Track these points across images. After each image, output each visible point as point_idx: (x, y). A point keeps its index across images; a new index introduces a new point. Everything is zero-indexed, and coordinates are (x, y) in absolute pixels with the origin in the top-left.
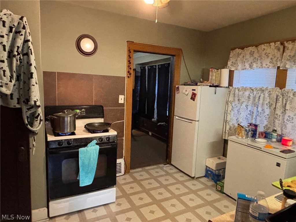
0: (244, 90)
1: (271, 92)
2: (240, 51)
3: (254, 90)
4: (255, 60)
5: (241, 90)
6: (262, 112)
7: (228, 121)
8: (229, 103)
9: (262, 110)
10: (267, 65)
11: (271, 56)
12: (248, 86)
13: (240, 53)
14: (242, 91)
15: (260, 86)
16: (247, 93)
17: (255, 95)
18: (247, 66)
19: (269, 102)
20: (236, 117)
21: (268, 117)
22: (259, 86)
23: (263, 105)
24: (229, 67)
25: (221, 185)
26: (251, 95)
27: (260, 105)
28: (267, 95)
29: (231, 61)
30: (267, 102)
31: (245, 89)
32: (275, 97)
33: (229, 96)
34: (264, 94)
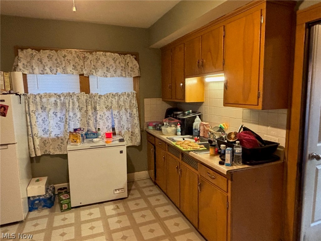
0: (47, 96)
1: (80, 97)
2: (34, 52)
3: (61, 95)
4: (58, 65)
5: (44, 97)
6: (74, 116)
7: (36, 134)
8: (31, 113)
9: (73, 115)
10: (71, 71)
11: (72, 63)
12: (52, 92)
13: (33, 54)
14: (46, 98)
15: (67, 92)
16: (53, 100)
17: (62, 101)
18: (48, 70)
19: (79, 106)
20: (42, 127)
21: (80, 120)
22: (65, 92)
23: (73, 109)
24: (21, 69)
25: (66, 203)
26: (58, 101)
27: (71, 110)
28: (75, 100)
29: (22, 63)
30: (77, 106)
31: (50, 96)
32: (85, 101)
33: (28, 105)
34: (73, 99)
